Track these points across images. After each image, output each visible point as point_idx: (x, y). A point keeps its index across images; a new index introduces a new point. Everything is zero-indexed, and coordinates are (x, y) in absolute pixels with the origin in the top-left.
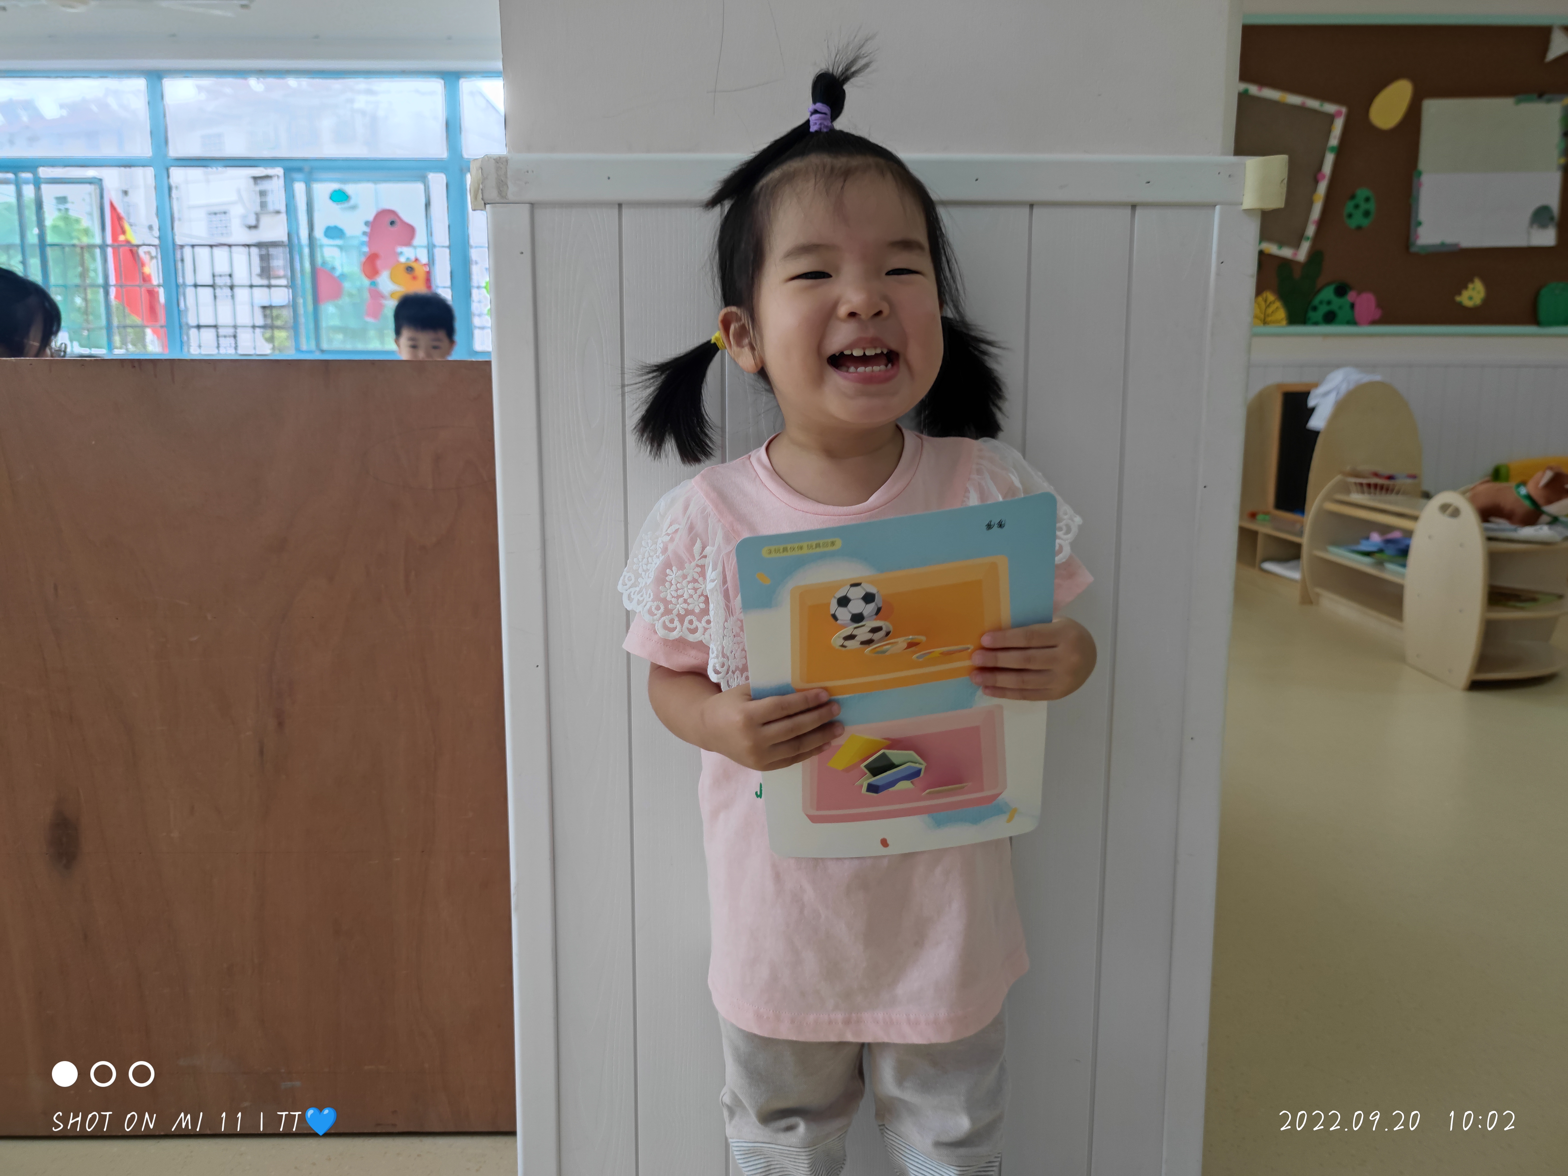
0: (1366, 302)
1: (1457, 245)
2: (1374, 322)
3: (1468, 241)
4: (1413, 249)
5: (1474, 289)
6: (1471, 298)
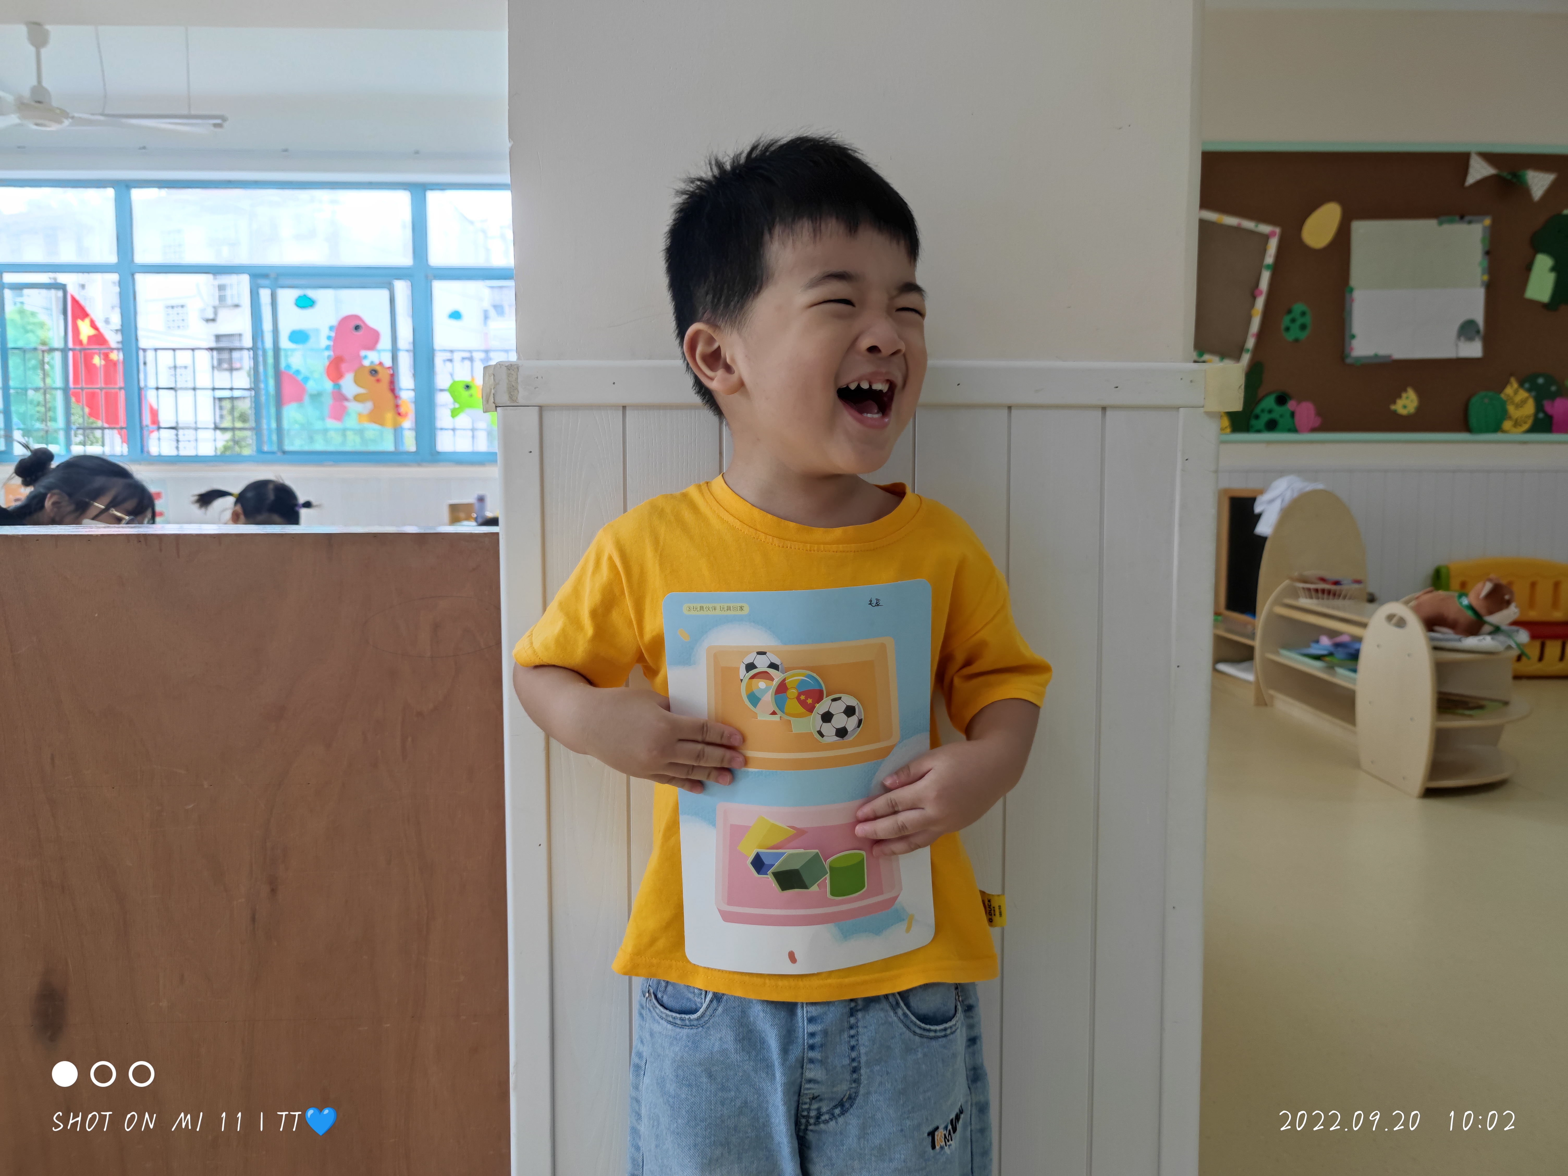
0: (1306, 410)
1: (1390, 356)
2: (1314, 430)
3: (1400, 353)
4: (1349, 361)
5: (1407, 398)
6: (1405, 407)
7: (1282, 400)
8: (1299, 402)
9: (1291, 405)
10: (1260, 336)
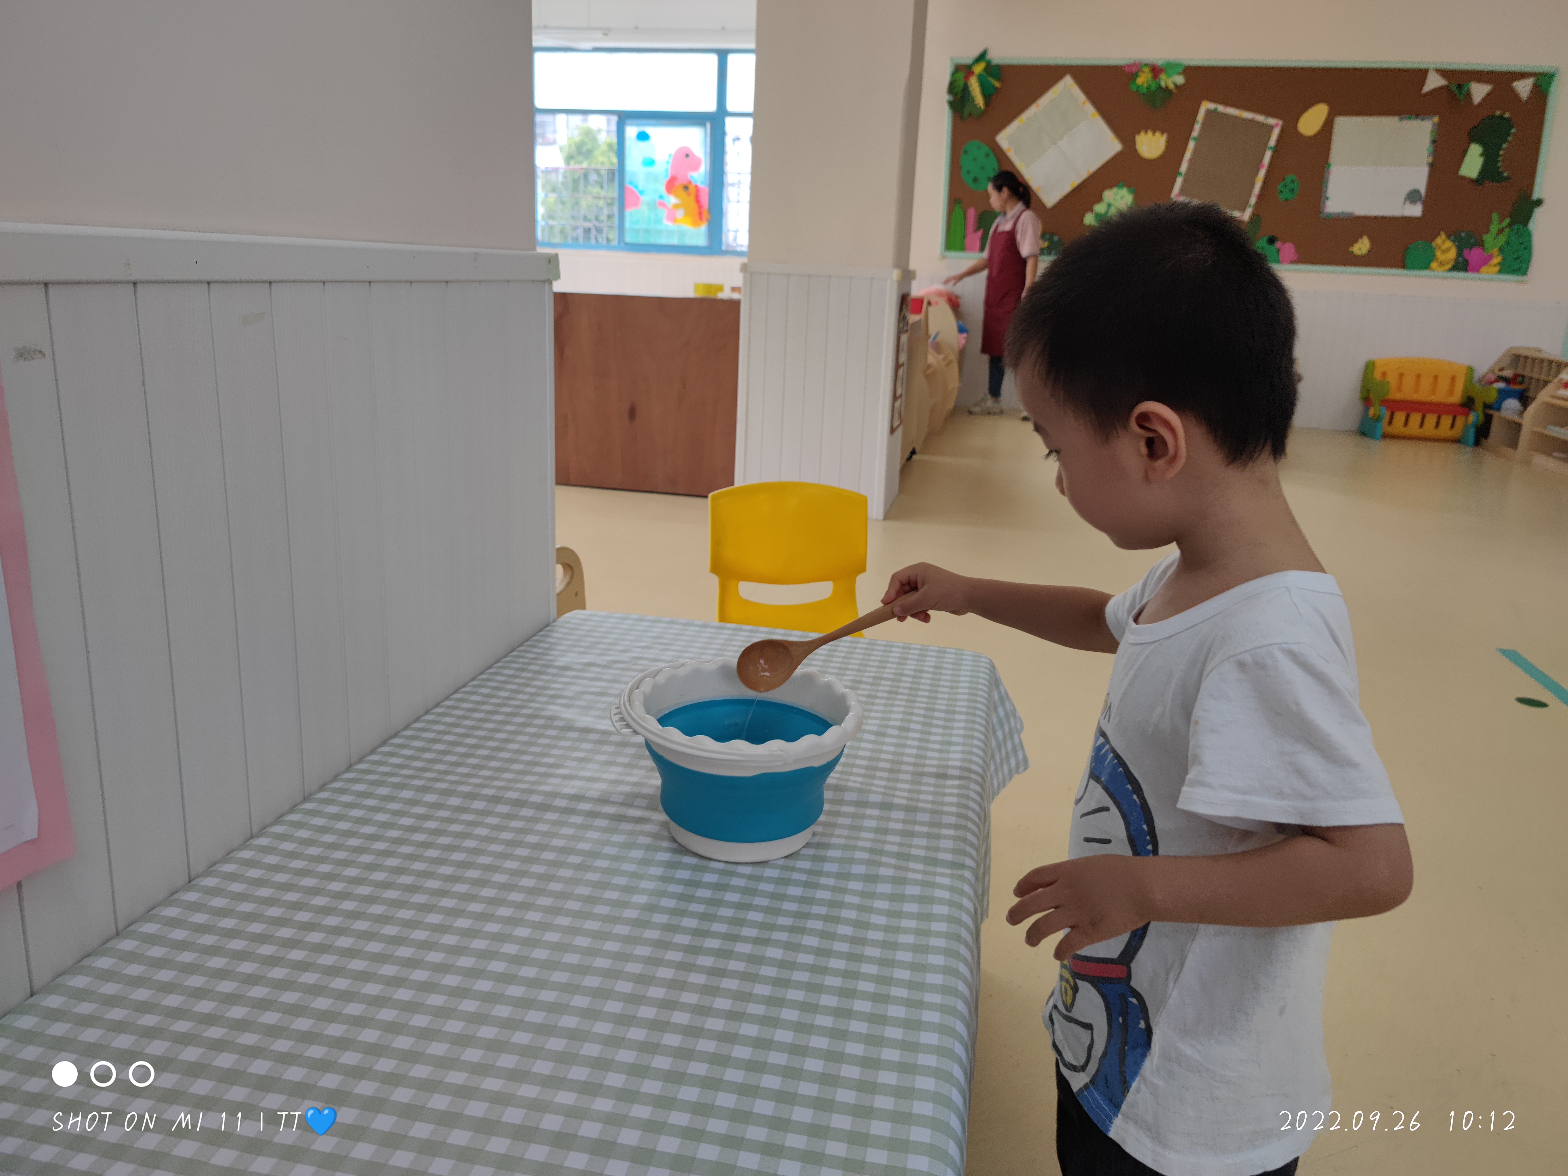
0: (1288, 249)
1: (1352, 214)
2: (1292, 263)
3: (1361, 211)
4: (1322, 215)
5: (1362, 243)
6: (1359, 249)
7: (1272, 241)
8: (1284, 242)
9: (1278, 244)
10: (1260, 196)
